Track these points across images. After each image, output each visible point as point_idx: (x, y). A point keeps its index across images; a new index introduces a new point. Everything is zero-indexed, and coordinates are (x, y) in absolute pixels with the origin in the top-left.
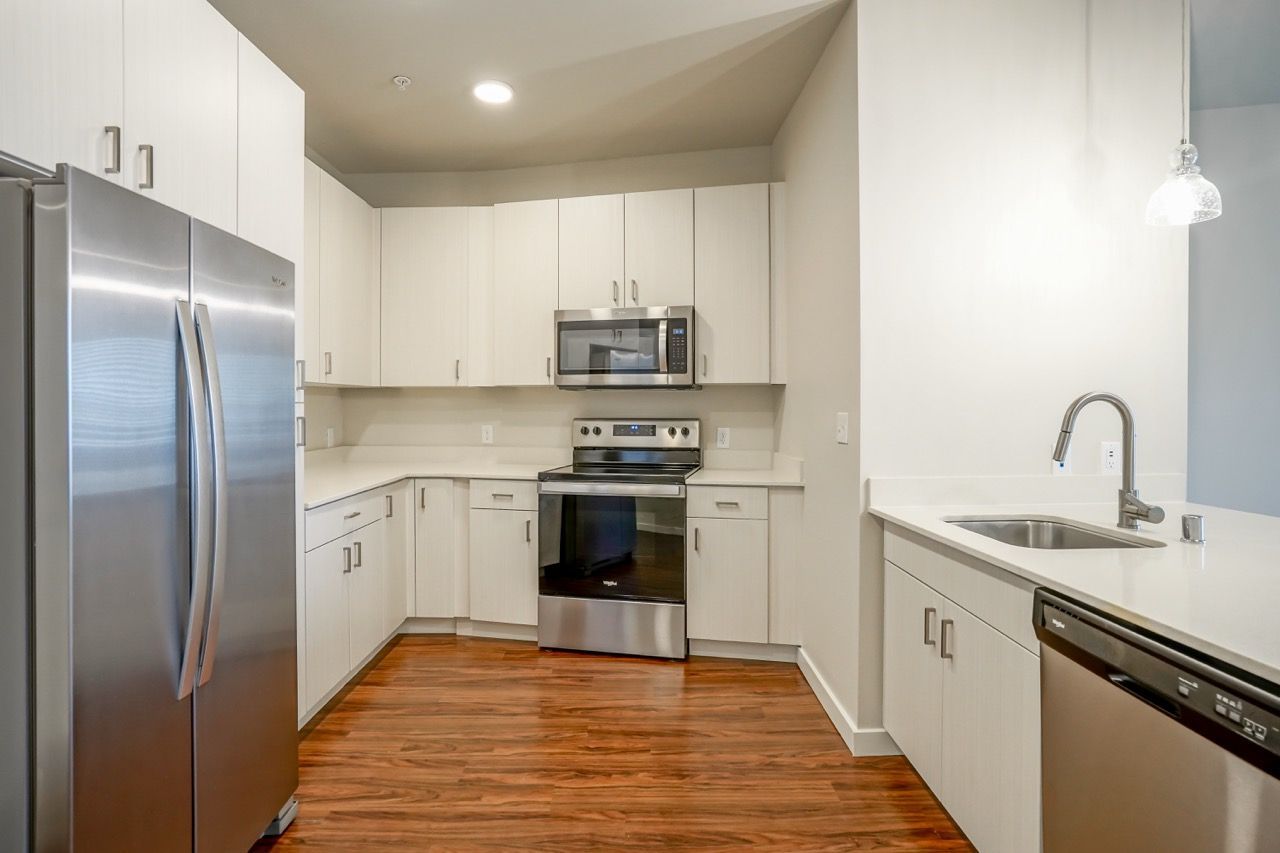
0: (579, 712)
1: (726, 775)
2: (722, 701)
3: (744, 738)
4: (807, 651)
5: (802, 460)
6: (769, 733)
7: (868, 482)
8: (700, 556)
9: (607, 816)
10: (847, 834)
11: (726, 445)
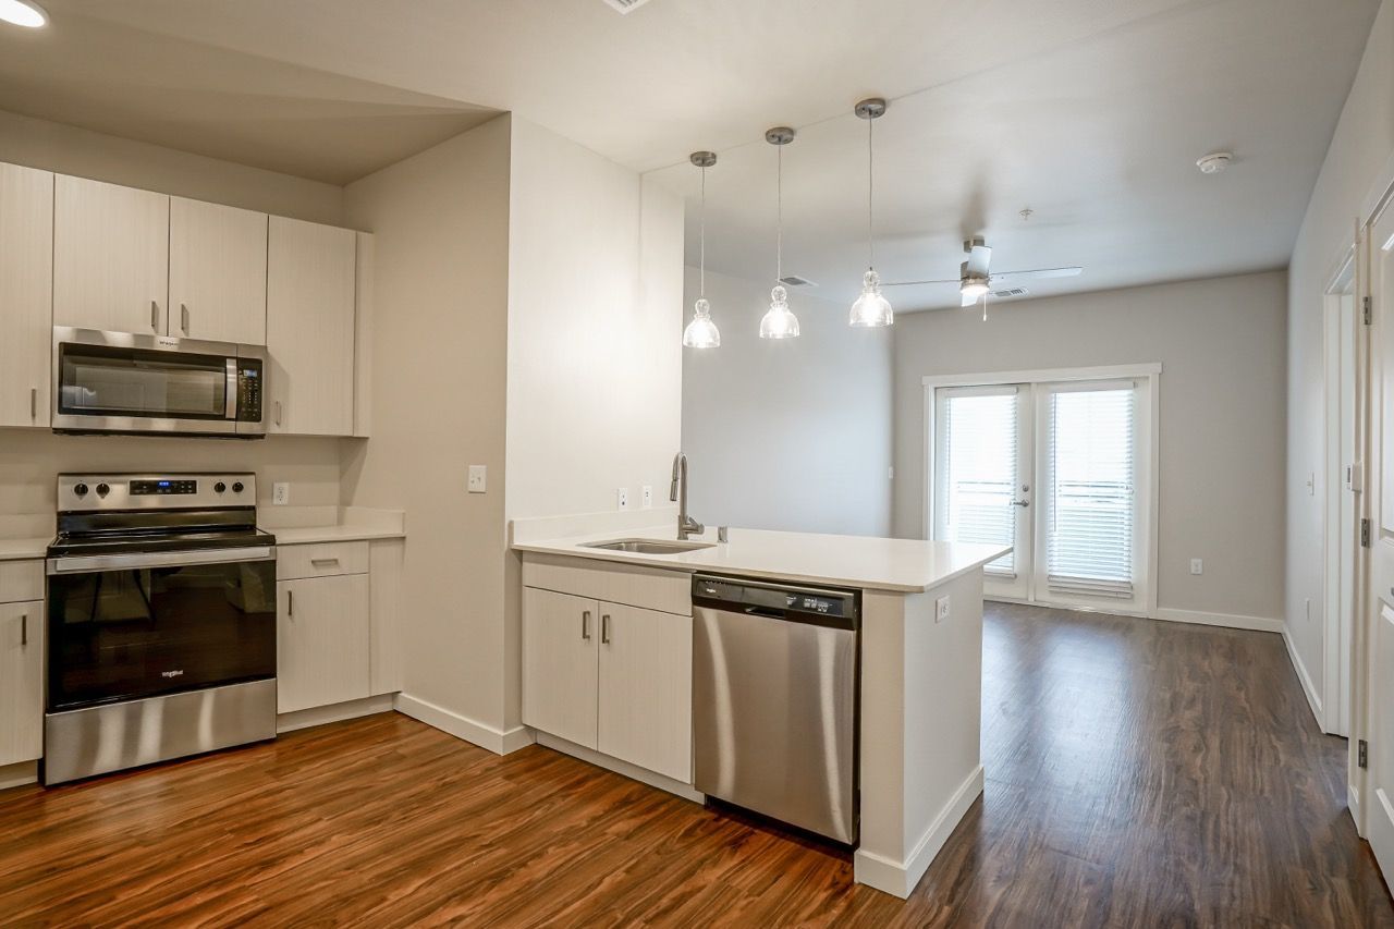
0: (196, 823)
1: (415, 806)
2: (354, 758)
3: (402, 776)
4: (410, 692)
5: (403, 511)
6: (423, 765)
7: (511, 524)
8: (293, 622)
9: (334, 878)
10: (541, 801)
11: (285, 501)
